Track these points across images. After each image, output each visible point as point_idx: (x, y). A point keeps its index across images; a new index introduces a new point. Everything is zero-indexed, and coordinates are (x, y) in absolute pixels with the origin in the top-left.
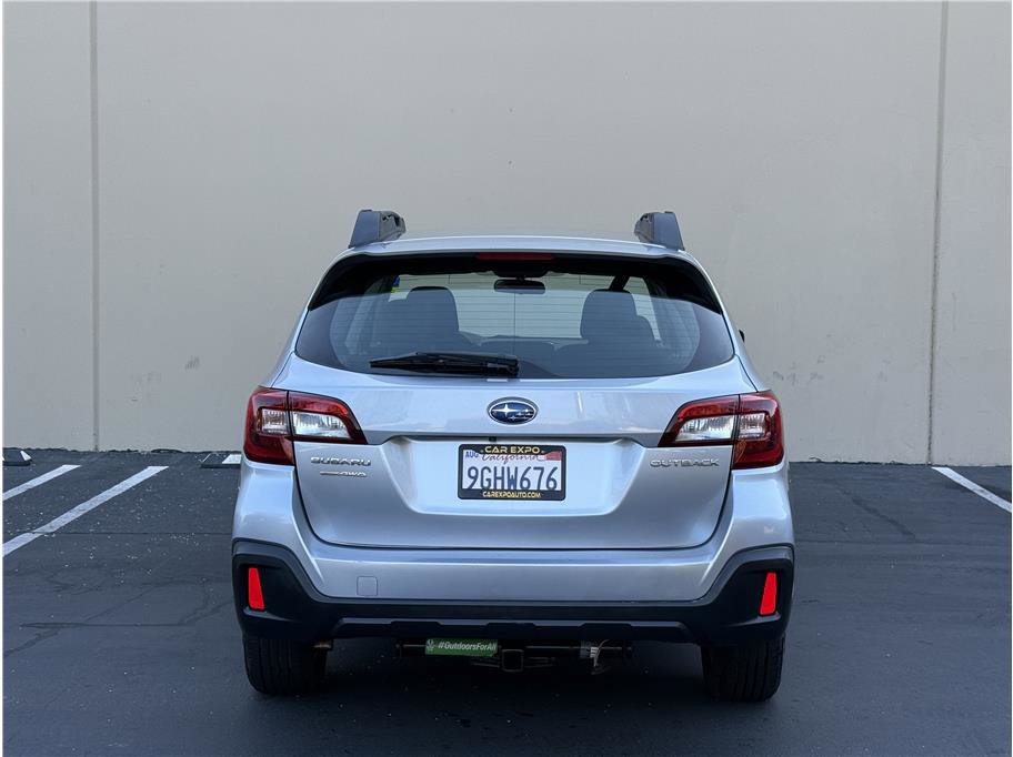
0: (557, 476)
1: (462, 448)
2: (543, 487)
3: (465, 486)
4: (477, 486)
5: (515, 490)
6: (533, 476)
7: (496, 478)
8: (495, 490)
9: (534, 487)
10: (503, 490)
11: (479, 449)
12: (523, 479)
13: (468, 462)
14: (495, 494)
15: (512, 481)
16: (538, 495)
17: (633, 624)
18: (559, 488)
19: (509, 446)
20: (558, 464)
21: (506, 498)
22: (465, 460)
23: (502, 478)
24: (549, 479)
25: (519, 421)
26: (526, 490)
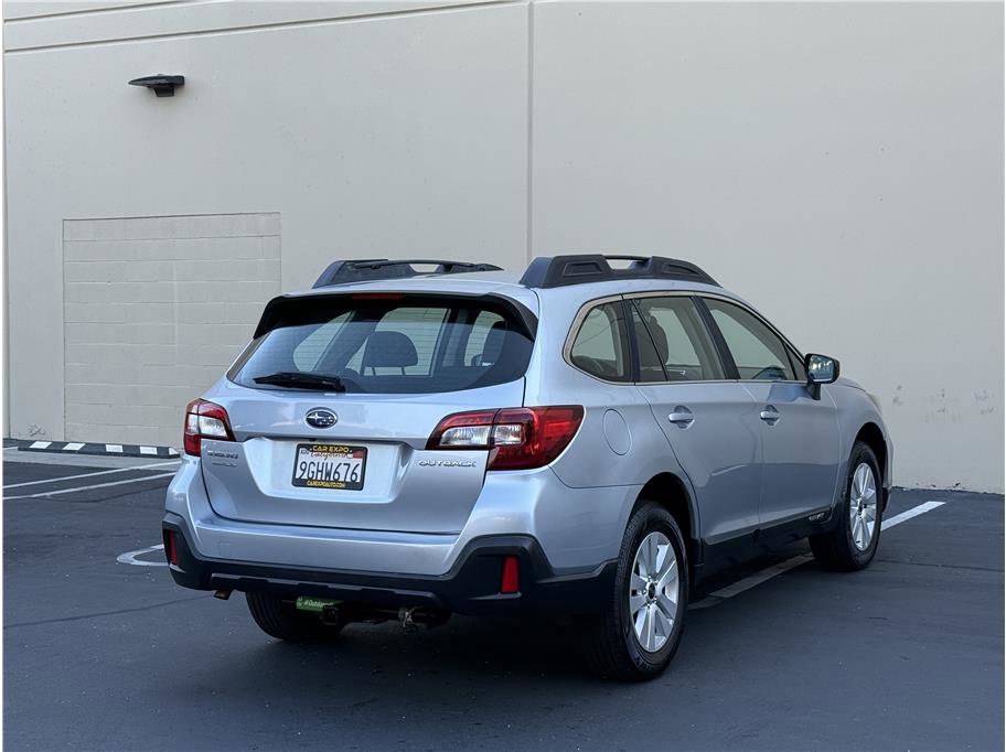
0: (359, 471)
1: (299, 446)
2: (348, 480)
3: (297, 477)
4: (305, 477)
5: (329, 481)
6: (342, 470)
7: (318, 471)
8: (316, 480)
9: (342, 479)
11: (308, 447)
12: (336, 472)
13: (302, 458)
14: (315, 483)
15: (328, 474)
16: (343, 485)
17: (396, 591)
18: (358, 481)
19: (328, 446)
20: (360, 461)
21: (321, 487)
22: (300, 455)
23: (322, 471)
24: (353, 473)
25: (324, 426)
26: (336, 481)
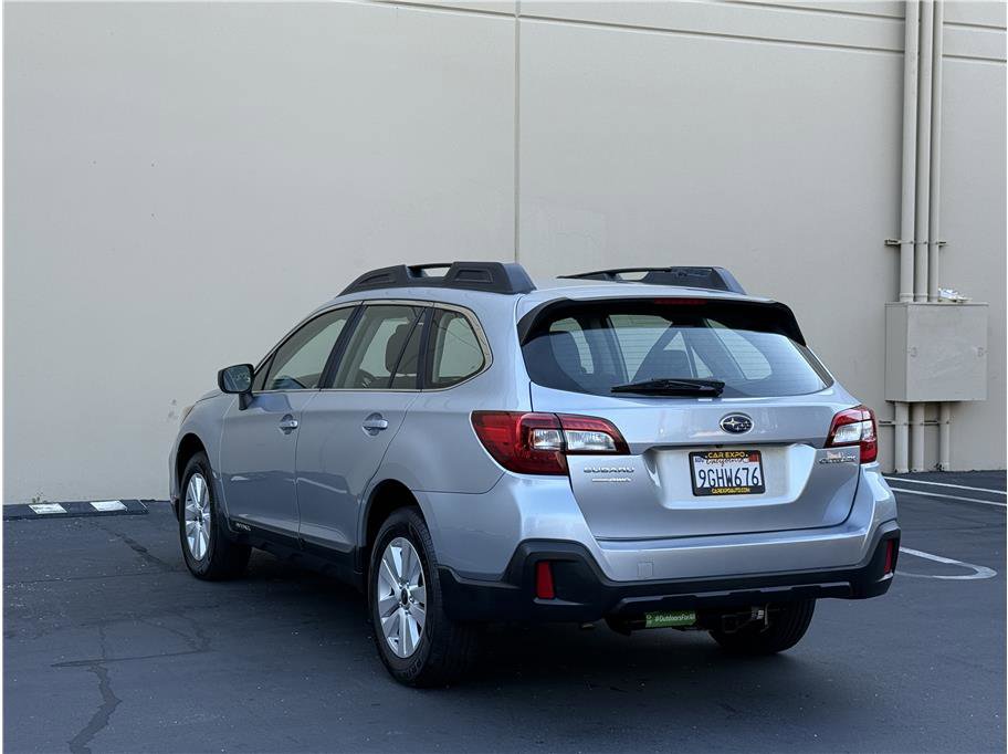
0: (758, 474)
1: (691, 455)
2: (750, 484)
3: (699, 485)
4: (707, 485)
5: (732, 487)
6: (742, 474)
7: (718, 478)
8: (719, 487)
9: (744, 484)
10: (724, 487)
11: (703, 455)
12: (736, 477)
13: (698, 466)
14: (720, 491)
15: (729, 480)
16: (748, 490)
17: (823, 585)
18: (760, 484)
19: (724, 452)
20: (758, 463)
21: (727, 494)
22: (696, 464)
23: (722, 478)
24: (753, 477)
25: (742, 431)
26: (739, 486)
